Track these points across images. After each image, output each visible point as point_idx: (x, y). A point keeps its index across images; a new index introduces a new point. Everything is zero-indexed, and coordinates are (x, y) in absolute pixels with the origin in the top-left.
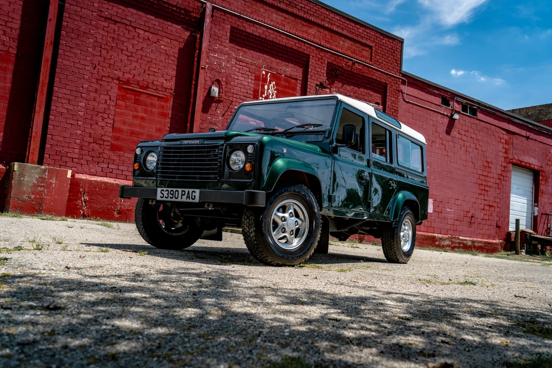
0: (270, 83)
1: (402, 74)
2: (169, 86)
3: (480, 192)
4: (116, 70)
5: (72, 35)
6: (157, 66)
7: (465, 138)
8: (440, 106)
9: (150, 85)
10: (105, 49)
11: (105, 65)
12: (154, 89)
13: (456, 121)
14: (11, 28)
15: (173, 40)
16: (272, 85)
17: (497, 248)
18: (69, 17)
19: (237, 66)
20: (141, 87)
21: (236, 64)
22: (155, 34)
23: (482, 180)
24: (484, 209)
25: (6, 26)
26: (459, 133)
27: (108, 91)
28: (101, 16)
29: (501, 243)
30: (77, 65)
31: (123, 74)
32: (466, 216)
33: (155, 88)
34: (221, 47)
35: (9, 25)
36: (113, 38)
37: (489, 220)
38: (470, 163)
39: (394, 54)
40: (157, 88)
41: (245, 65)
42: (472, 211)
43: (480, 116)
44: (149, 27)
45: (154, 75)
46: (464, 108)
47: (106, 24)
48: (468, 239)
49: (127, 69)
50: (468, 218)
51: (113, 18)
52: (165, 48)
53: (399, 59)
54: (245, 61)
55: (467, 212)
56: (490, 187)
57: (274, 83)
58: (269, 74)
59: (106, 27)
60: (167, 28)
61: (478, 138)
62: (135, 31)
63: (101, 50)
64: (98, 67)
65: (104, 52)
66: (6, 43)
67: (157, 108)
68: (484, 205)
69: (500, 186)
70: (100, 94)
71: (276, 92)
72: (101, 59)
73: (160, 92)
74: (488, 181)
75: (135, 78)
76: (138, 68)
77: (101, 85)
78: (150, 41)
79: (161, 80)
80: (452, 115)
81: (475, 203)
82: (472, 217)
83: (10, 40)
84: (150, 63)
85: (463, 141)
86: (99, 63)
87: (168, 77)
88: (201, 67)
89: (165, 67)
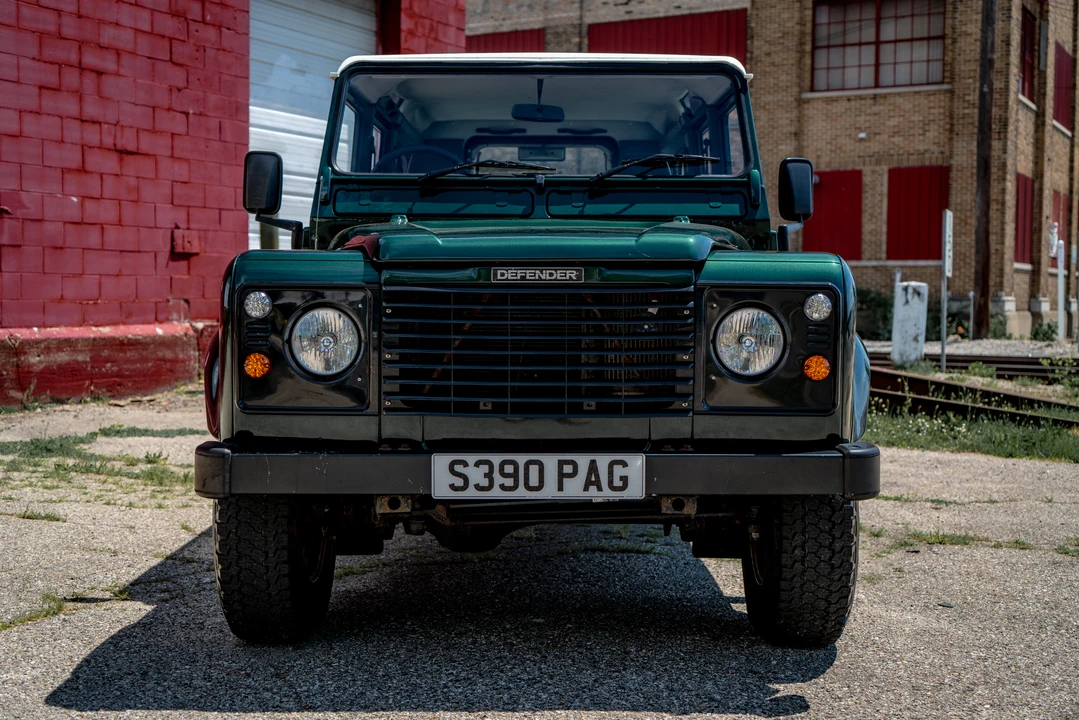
3: (52, 79)
17: (175, 361)
24: (82, 170)
29: (200, 333)
37: (120, 223)
56: (118, 53)
68: (84, 148)
69: (182, 51)
74: (101, 22)
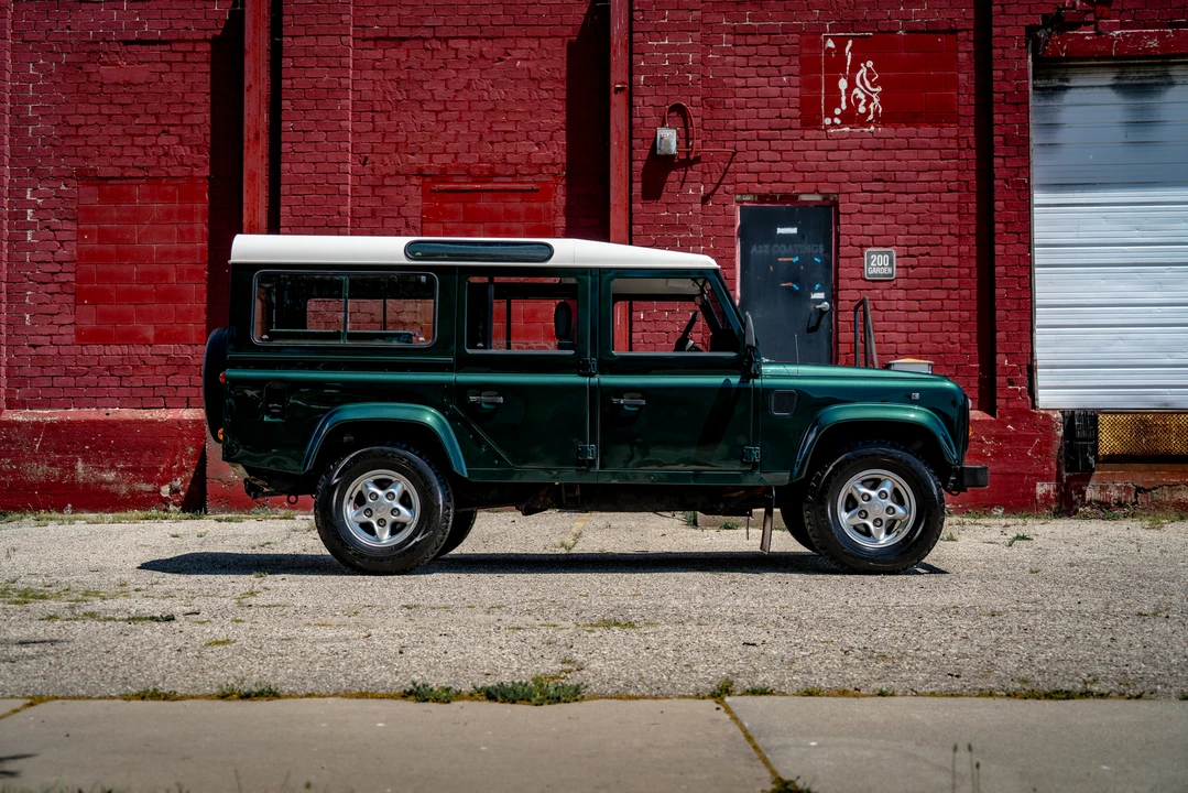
0: (855, 68)
2: (548, 156)
4: (413, 154)
5: (305, 102)
6: (511, 117)
9: (498, 169)
10: (382, 112)
11: (386, 148)
12: (508, 176)
14: (192, 125)
15: (547, 37)
16: (863, 71)
18: (293, 66)
19: (739, 50)
20: (476, 179)
21: (734, 45)
22: (498, 38)
25: (182, 125)
27: (399, 207)
28: (364, 40)
30: (321, 168)
31: (431, 158)
33: (511, 171)
34: (680, 14)
35: (187, 120)
36: (398, 81)
40: (517, 172)
41: (765, 39)
44: (480, 26)
45: (505, 140)
47: (378, 54)
49: (438, 143)
51: (392, 35)
52: (526, 65)
54: (763, 30)
57: (870, 64)
58: (850, 42)
59: (379, 60)
60: (526, 13)
62: (448, 47)
63: (373, 117)
64: (372, 157)
65: (381, 121)
66: (186, 161)
67: (522, 219)
70: (383, 218)
71: (879, 89)
72: (374, 138)
73: (527, 179)
75: (460, 161)
76: (463, 135)
77: (383, 197)
78: (486, 59)
79: (526, 147)
83: (192, 152)
84: (492, 113)
86: (373, 149)
87: (543, 136)
88: (613, 90)
89: (531, 113)
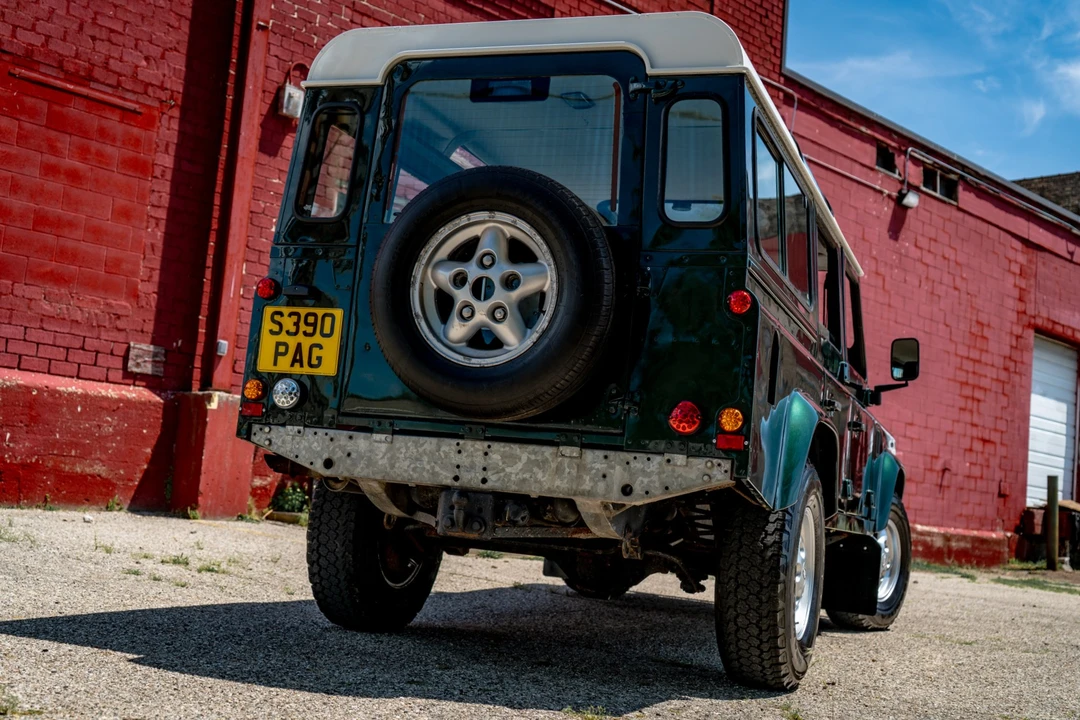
1: (785, 77)
2: (157, 77)
3: (963, 405)
6: (120, 14)
7: (928, 259)
8: (872, 169)
9: (98, 73)
12: (108, 85)
13: (910, 212)
17: (1000, 553)
20: (71, 77)
21: (352, 21)
23: (967, 372)
24: (971, 450)
26: (916, 246)
29: (1009, 538)
31: (14, 31)
32: (931, 470)
33: (113, 80)
37: (981, 478)
38: (942, 327)
39: (766, 22)
40: (119, 83)
42: (944, 457)
43: (966, 198)
45: (109, 41)
46: (929, 178)
48: (935, 530)
49: (26, 15)
50: (935, 474)
53: (779, 37)
54: (376, 16)
55: (932, 457)
56: (985, 390)
61: (959, 260)
67: (119, 144)
68: (972, 438)
69: (1008, 388)
73: (129, 96)
74: (981, 376)
75: (52, 47)
76: (59, 16)
79: (133, 57)
80: (902, 196)
81: (951, 433)
82: (944, 470)
85: (925, 268)
87: (155, 51)
88: (254, 26)
89: (143, 18)
